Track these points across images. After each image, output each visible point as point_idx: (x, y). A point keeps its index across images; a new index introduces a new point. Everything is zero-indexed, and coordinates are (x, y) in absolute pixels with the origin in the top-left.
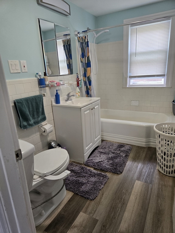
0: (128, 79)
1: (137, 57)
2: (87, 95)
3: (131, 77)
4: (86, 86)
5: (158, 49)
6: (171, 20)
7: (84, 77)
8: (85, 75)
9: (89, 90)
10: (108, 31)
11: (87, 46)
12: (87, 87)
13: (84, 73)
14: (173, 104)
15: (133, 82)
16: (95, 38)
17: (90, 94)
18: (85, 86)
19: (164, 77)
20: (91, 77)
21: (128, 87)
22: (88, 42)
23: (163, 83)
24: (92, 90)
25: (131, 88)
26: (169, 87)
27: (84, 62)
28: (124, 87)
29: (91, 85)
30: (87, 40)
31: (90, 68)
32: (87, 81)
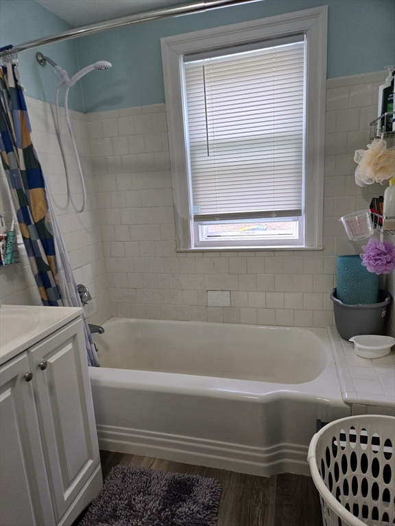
0: (192, 224)
1: (213, 158)
2: (42, 288)
3: (200, 218)
4: (34, 255)
5: (272, 131)
6: (305, 42)
7: (24, 225)
8: (24, 216)
9: (49, 273)
10: (109, 64)
11: (16, 105)
12: (39, 261)
13: (22, 207)
14: (336, 303)
15: (207, 234)
16: (68, 89)
17: (53, 285)
18: (33, 258)
19: (296, 217)
20: (49, 224)
21: (193, 248)
22: (18, 90)
23: (296, 236)
24: (62, 272)
25: (203, 252)
26: (316, 247)
27: (14, 167)
28: (182, 249)
29: (54, 253)
30: (16, 81)
31: (40, 190)
32: (34, 237)
